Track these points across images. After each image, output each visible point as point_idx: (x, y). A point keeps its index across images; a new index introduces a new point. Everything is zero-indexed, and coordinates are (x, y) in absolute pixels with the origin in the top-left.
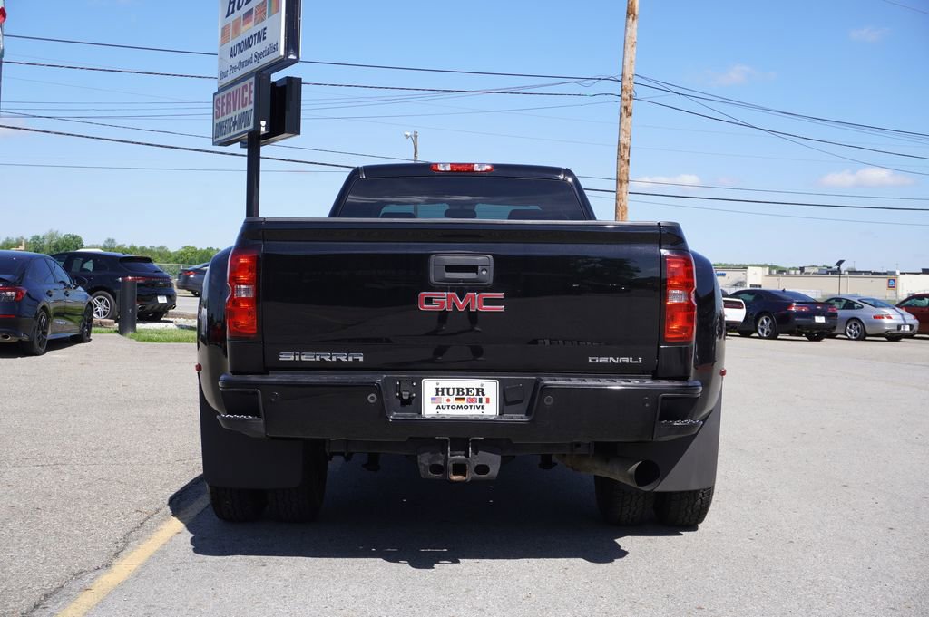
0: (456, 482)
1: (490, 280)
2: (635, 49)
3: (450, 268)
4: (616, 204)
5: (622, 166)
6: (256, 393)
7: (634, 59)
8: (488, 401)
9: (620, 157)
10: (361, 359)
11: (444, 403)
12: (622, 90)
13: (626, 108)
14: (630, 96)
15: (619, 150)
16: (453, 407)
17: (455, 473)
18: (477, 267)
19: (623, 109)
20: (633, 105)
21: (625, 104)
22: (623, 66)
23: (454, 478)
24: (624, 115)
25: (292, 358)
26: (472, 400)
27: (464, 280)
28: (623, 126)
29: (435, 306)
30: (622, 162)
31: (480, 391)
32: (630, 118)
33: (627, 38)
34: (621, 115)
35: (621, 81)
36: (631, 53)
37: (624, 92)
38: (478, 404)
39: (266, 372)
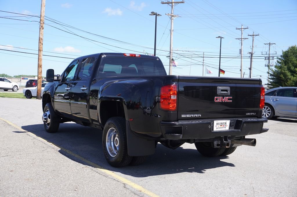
0: (227, 148)
1: (229, 94)
2: (45, 7)
3: (222, 90)
4: (38, 58)
5: (40, 45)
6: (182, 127)
7: (44, 11)
8: (227, 126)
9: (40, 42)
10: (200, 116)
11: (218, 127)
12: (41, 20)
13: (42, 26)
14: (43, 23)
15: (39, 40)
16: (220, 128)
17: (227, 146)
18: (227, 90)
19: (41, 27)
20: (44, 26)
21: (41, 25)
22: (41, 12)
23: (227, 147)
24: (41, 29)
25: (184, 116)
26: (224, 126)
27: (224, 94)
28: (41, 32)
29: (218, 101)
30: (41, 44)
31: (226, 123)
32: (43, 30)
33: (42, 4)
34: (40, 29)
35: (40, 17)
36: (44, 9)
37: (41, 21)
38: (225, 127)
39: (177, 121)
